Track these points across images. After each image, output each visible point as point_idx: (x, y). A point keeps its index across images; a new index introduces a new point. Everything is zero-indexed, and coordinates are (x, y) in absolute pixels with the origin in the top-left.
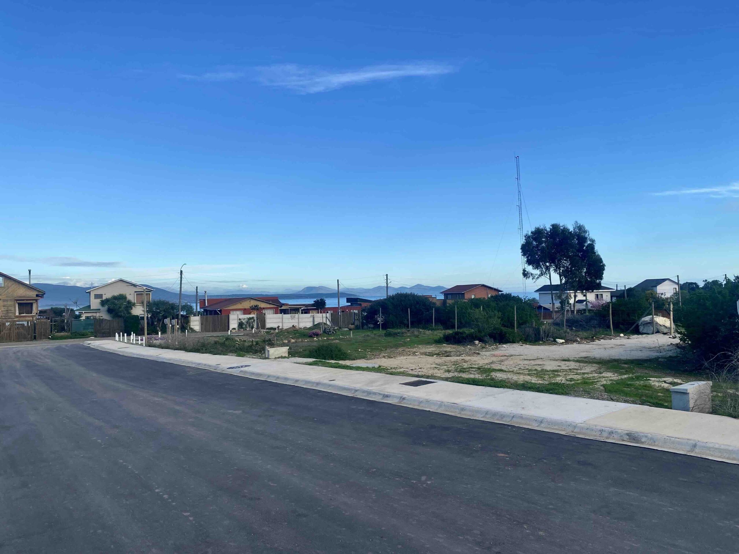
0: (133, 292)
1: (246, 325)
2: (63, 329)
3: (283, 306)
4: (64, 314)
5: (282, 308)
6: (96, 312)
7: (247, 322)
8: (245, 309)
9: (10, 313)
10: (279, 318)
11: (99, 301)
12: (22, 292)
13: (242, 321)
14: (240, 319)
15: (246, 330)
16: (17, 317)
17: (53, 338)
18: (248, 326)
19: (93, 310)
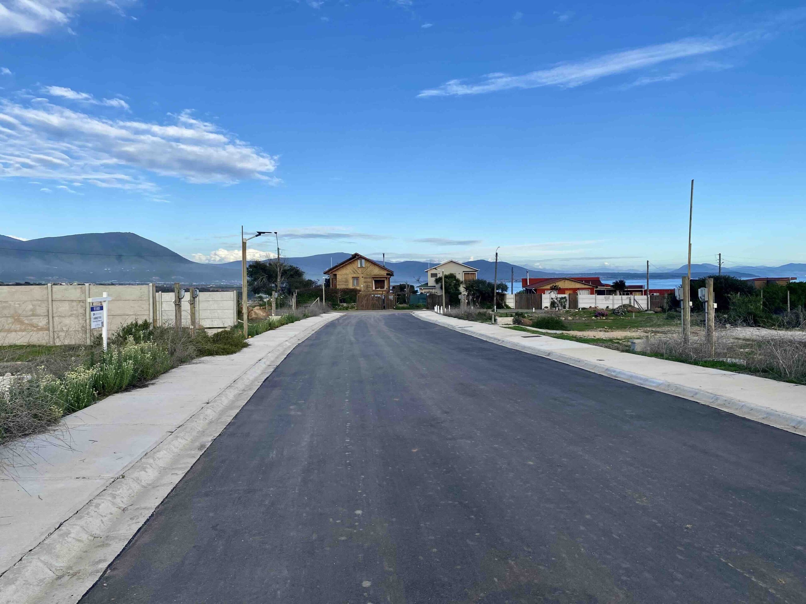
0: (461, 272)
1: (558, 304)
2: (404, 302)
4: (405, 289)
5: (598, 288)
6: (432, 289)
7: (559, 302)
8: (558, 289)
9: (369, 288)
10: (594, 299)
11: (434, 279)
12: (377, 271)
13: (554, 301)
14: (552, 299)
15: (558, 309)
16: (374, 291)
17: (398, 308)
18: (560, 305)
19: (430, 287)
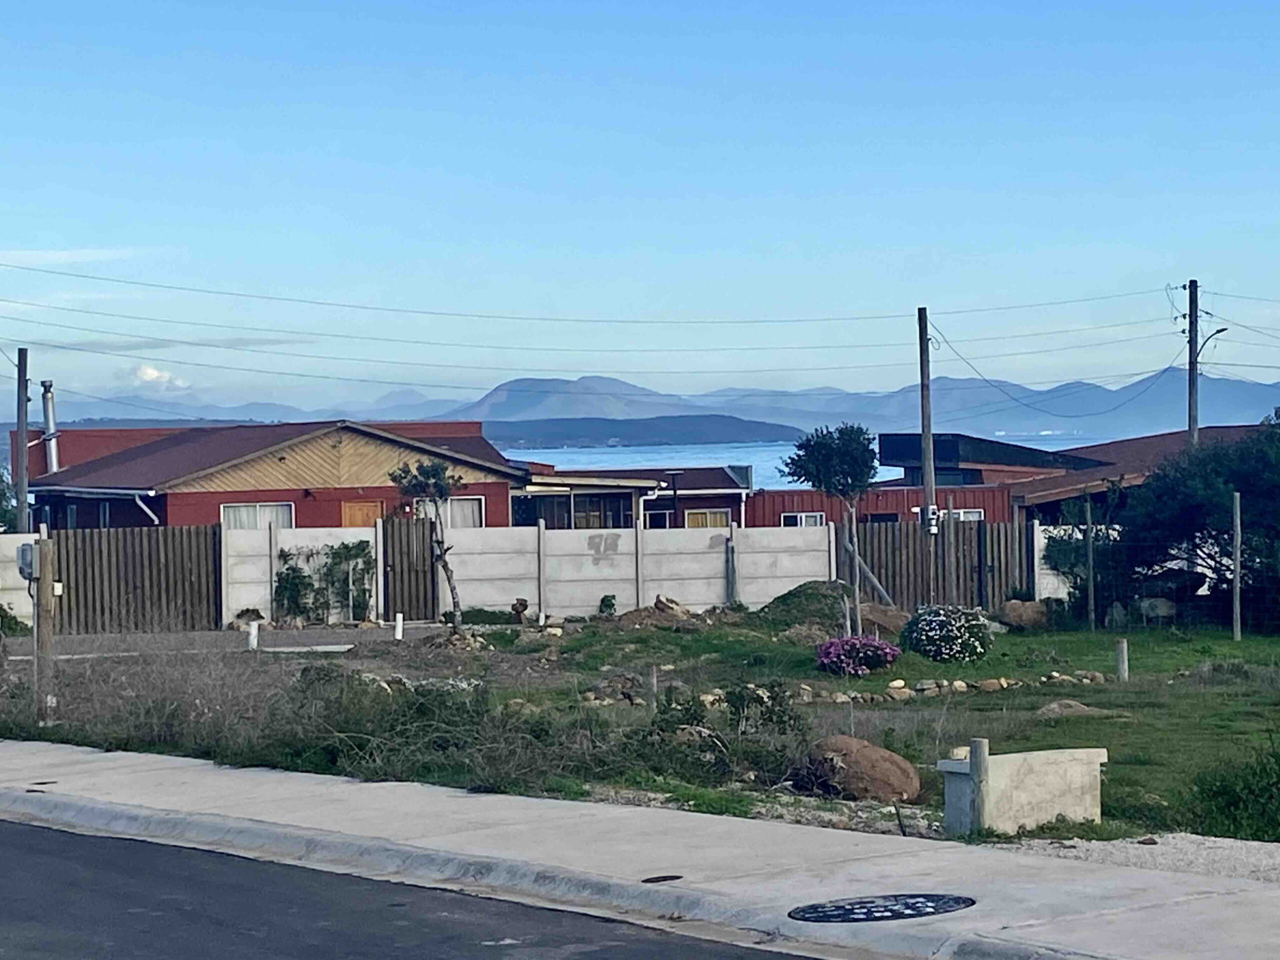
1: (319, 592)
3: (535, 479)
5: (529, 488)
7: (328, 574)
8: (307, 493)
10: (520, 552)
13: (294, 569)
14: (284, 556)
15: (321, 621)
18: (332, 599)
